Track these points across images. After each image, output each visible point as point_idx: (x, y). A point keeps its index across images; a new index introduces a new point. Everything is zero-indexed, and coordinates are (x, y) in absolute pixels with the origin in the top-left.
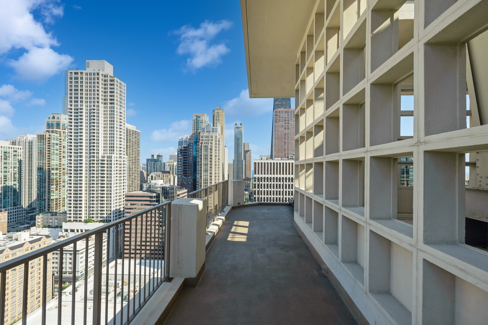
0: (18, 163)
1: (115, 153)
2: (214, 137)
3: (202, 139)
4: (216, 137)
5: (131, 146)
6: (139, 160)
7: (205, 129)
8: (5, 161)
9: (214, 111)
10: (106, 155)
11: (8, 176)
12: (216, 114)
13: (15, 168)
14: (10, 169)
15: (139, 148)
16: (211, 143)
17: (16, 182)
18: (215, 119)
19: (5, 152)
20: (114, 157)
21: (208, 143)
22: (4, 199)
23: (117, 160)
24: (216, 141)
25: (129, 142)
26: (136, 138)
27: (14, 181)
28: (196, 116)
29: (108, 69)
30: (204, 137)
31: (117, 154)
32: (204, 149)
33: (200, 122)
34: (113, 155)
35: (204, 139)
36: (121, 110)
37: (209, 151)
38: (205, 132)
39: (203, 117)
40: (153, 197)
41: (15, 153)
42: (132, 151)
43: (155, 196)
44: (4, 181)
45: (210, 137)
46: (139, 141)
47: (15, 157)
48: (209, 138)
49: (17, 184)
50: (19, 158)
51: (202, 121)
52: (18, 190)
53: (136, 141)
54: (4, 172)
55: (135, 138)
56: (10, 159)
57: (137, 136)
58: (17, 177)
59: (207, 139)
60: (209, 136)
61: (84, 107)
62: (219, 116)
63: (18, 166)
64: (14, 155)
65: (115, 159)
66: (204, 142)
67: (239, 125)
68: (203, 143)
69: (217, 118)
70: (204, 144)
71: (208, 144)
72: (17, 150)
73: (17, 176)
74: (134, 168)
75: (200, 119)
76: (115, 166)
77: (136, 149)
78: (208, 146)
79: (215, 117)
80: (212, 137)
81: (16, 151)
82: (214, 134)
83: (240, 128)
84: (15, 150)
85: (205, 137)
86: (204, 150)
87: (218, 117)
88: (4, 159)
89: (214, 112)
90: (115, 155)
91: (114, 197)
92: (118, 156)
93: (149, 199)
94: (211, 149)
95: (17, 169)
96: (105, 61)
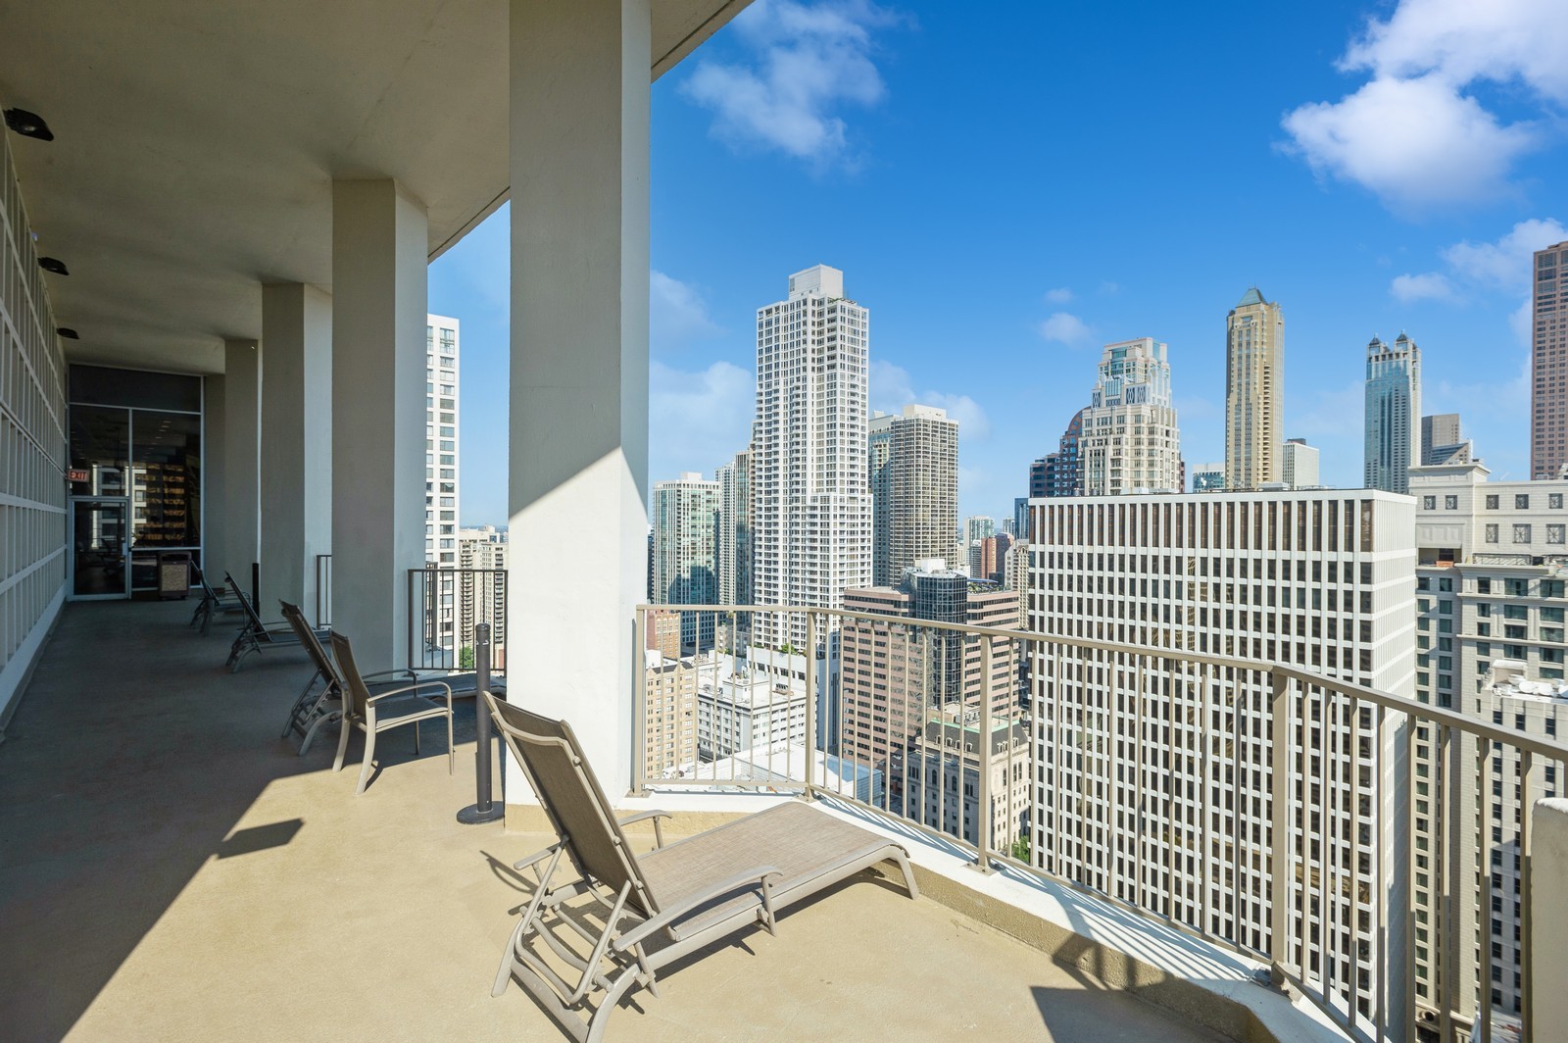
0: (713, 517)
1: (838, 490)
2: (1129, 419)
3: (1090, 429)
4: (1138, 418)
5: (928, 466)
6: (952, 503)
7: (1103, 395)
8: (694, 513)
9: (1232, 313)
10: (820, 495)
11: (698, 544)
12: (1239, 324)
13: (708, 527)
14: (702, 530)
15: (953, 468)
16: (1118, 442)
17: (711, 557)
18: (1235, 343)
19: (693, 496)
20: (835, 499)
21: (1106, 440)
22: (692, 589)
23: (842, 508)
24: (1138, 431)
25: (922, 454)
26: (945, 442)
27: (708, 553)
28: (1113, 352)
29: (829, 282)
30: (1095, 422)
31: (842, 490)
32: (1091, 462)
33: (1125, 368)
34: (832, 495)
35: (1095, 428)
36: (856, 378)
37: (1109, 466)
38: (1104, 403)
39: (1138, 352)
40: (902, 604)
41: (709, 496)
42: (933, 480)
43: (905, 603)
44: (693, 553)
45: (1115, 420)
46: (953, 451)
47: (708, 504)
48: (1111, 423)
49: (713, 561)
50: (716, 505)
51: (1132, 367)
52: (714, 573)
53: (945, 450)
54: (692, 535)
55: (942, 441)
56: (701, 509)
57: (947, 435)
58: (713, 546)
59: (1105, 427)
60: (1111, 418)
61: (781, 387)
62: (1253, 331)
63: (713, 523)
64: (708, 501)
65: (838, 504)
66: (1094, 441)
67: (1389, 342)
68: (1090, 443)
69: (1245, 339)
70: (1094, 444)
71: (1106, 443)
72: (712, 490)
73: (712, 544)
74: (938, 526)
75: (1125, 359)
76: (838, 520)
77: (945, 472)
78: (1104, 450)
79: (1235, 337)
80: (1122, 419)
81: (709, 493)
82: (1129, 411)
83: (1398, 355)
84: (709, 490)
85: (1098, 424)
86: (1091, 465)
87: (1248, 335)
88: (693, 509)
89: (1231, 317)
90: (838, 495)
91: (835, 599)
92: (846, 495)
93: (891, 608)
94: (1116, 462)
95: (711, 530)
96: (822, 266)
